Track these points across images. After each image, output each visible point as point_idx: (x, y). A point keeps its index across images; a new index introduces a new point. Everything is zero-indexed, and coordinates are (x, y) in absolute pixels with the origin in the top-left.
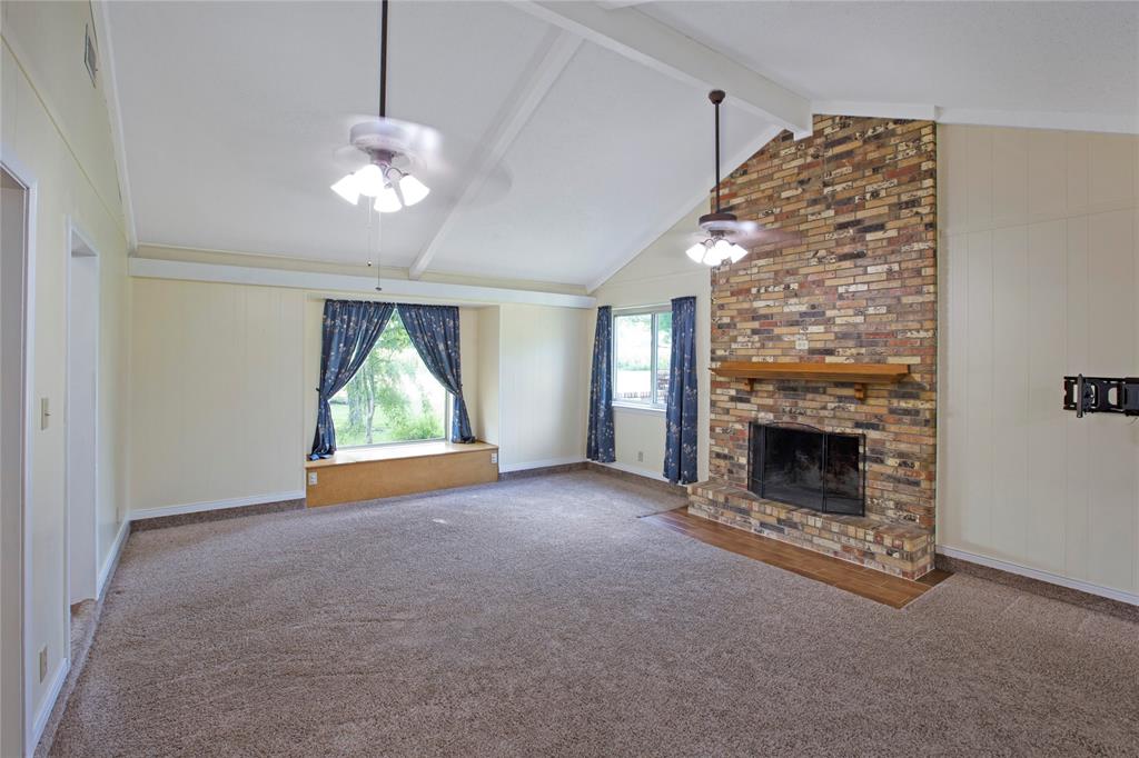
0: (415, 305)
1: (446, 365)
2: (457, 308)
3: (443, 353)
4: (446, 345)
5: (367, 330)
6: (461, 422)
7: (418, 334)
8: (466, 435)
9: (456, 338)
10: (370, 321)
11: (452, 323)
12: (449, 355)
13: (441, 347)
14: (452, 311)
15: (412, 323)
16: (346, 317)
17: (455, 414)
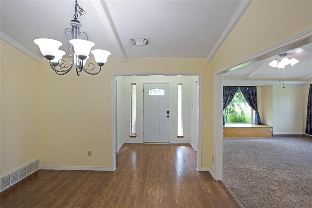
0: (244, 86)
1: (253, 102)
2: (256, 86)
3: (253, 99)
4: (253, 97)
5: (232, 93)
6: (258, 118)
7: (245, 94)
8: (260, 122)
9: (256, 95)
10: (232, 91)
11: (255, 91)
12: (254, 100)
13: (252, 97)
14: (255, 87)
15: (243, 91)
16: (226, 90)
17: (256, 116)
